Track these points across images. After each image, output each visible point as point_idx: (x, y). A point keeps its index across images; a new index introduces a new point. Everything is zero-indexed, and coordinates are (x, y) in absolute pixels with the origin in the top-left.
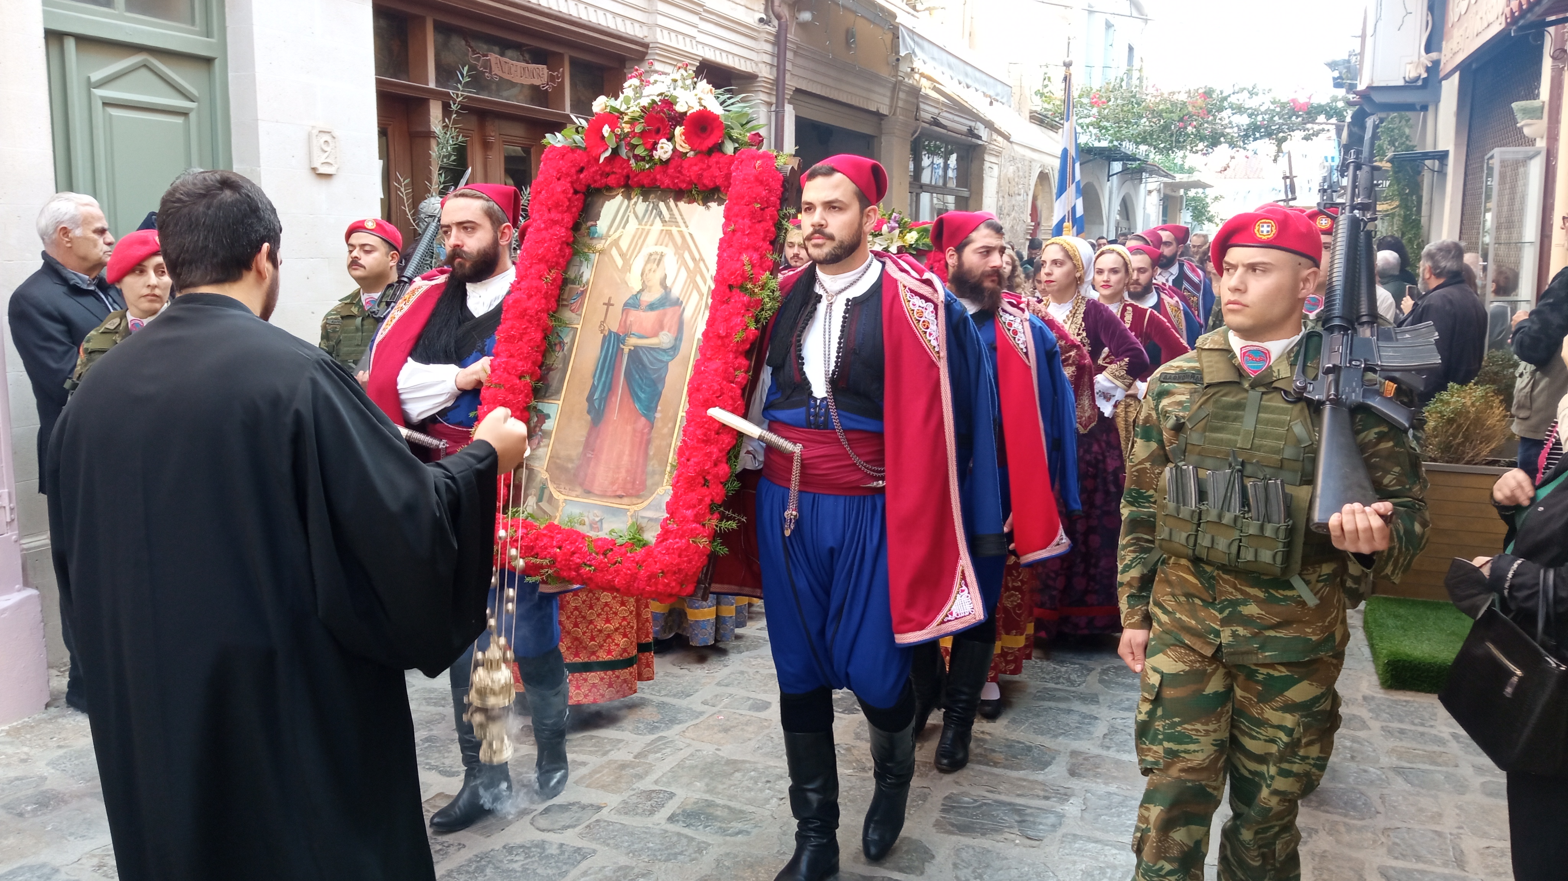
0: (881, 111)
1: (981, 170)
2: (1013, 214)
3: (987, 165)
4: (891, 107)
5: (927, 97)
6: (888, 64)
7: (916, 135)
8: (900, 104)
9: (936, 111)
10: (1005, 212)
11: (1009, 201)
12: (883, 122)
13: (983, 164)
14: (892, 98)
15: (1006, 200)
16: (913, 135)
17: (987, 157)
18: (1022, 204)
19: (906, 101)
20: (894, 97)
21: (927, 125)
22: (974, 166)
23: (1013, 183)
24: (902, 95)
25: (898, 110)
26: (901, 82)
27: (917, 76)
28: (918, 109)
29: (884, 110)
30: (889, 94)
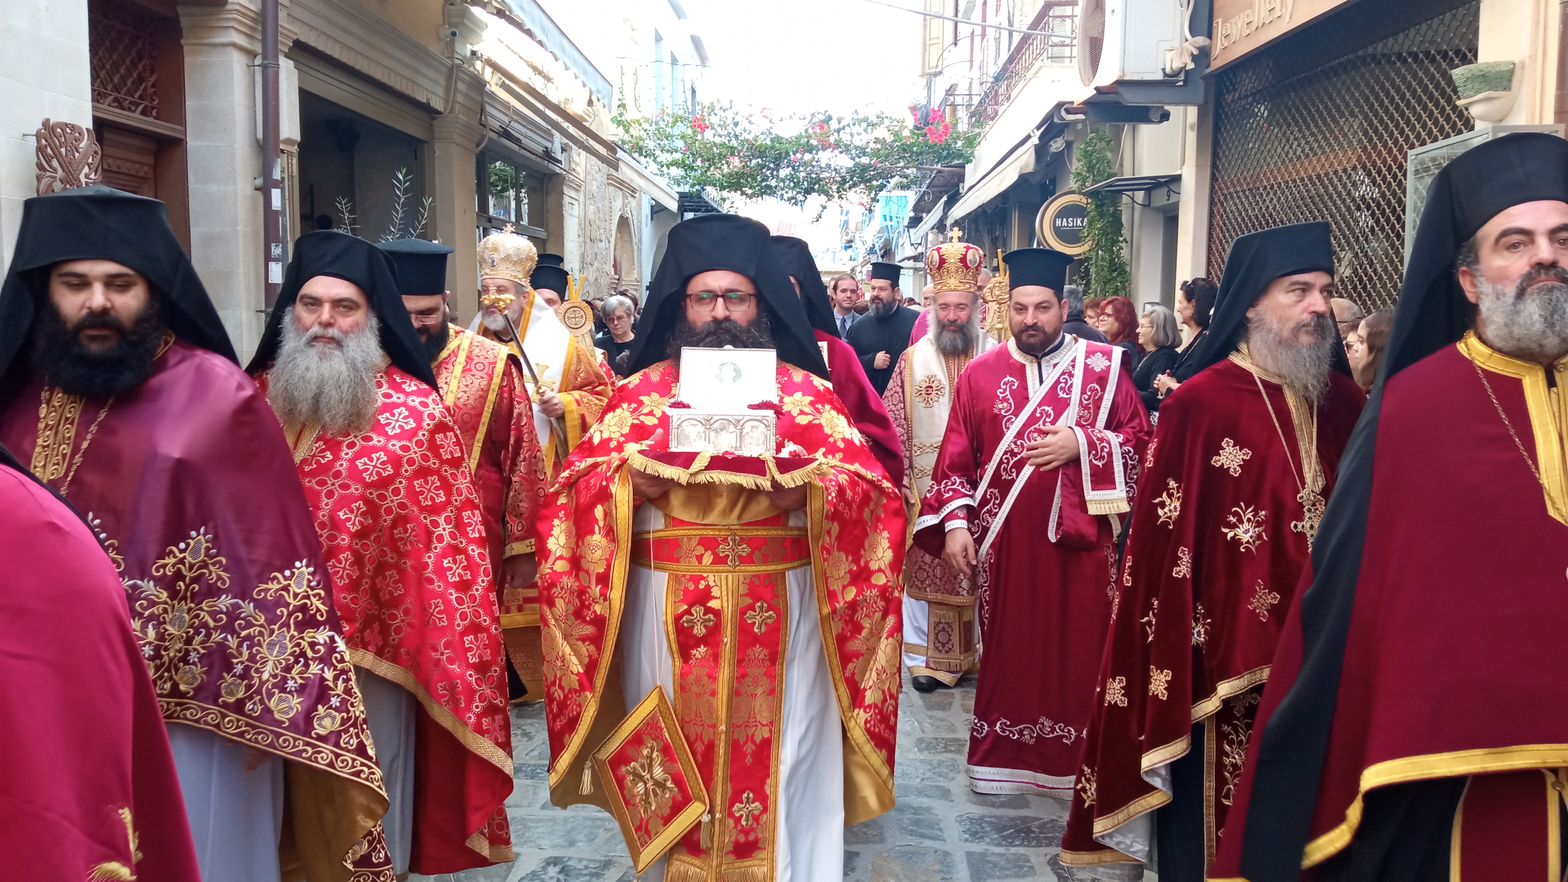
0: (433, 104)
1: (560, 205)
2: (596, 265)
3: (566, 200)
4: (447, 101)
5: (493, 96)
6: (440, 39)
7: (482, 146)
8: (460, 98)
9: (506, 119)
10: (588, 260)
11: (592, 248)
12: (435, 122)
13: (562, 199)
14: (448, 90)
15: (588, 246)
16: (478, 145)
17: (566, 190)
18: (604, 253)
19: (467, 96)
20: (449, 88)
21: (494, 136)
22: (551, 200)
23: (594, 226)
24: (461, 86)
25: (457, 106)
26: (459, 66)
27: (479, 65)
28: (482, 110)
29: (437, 104)
30: (442, 81)
